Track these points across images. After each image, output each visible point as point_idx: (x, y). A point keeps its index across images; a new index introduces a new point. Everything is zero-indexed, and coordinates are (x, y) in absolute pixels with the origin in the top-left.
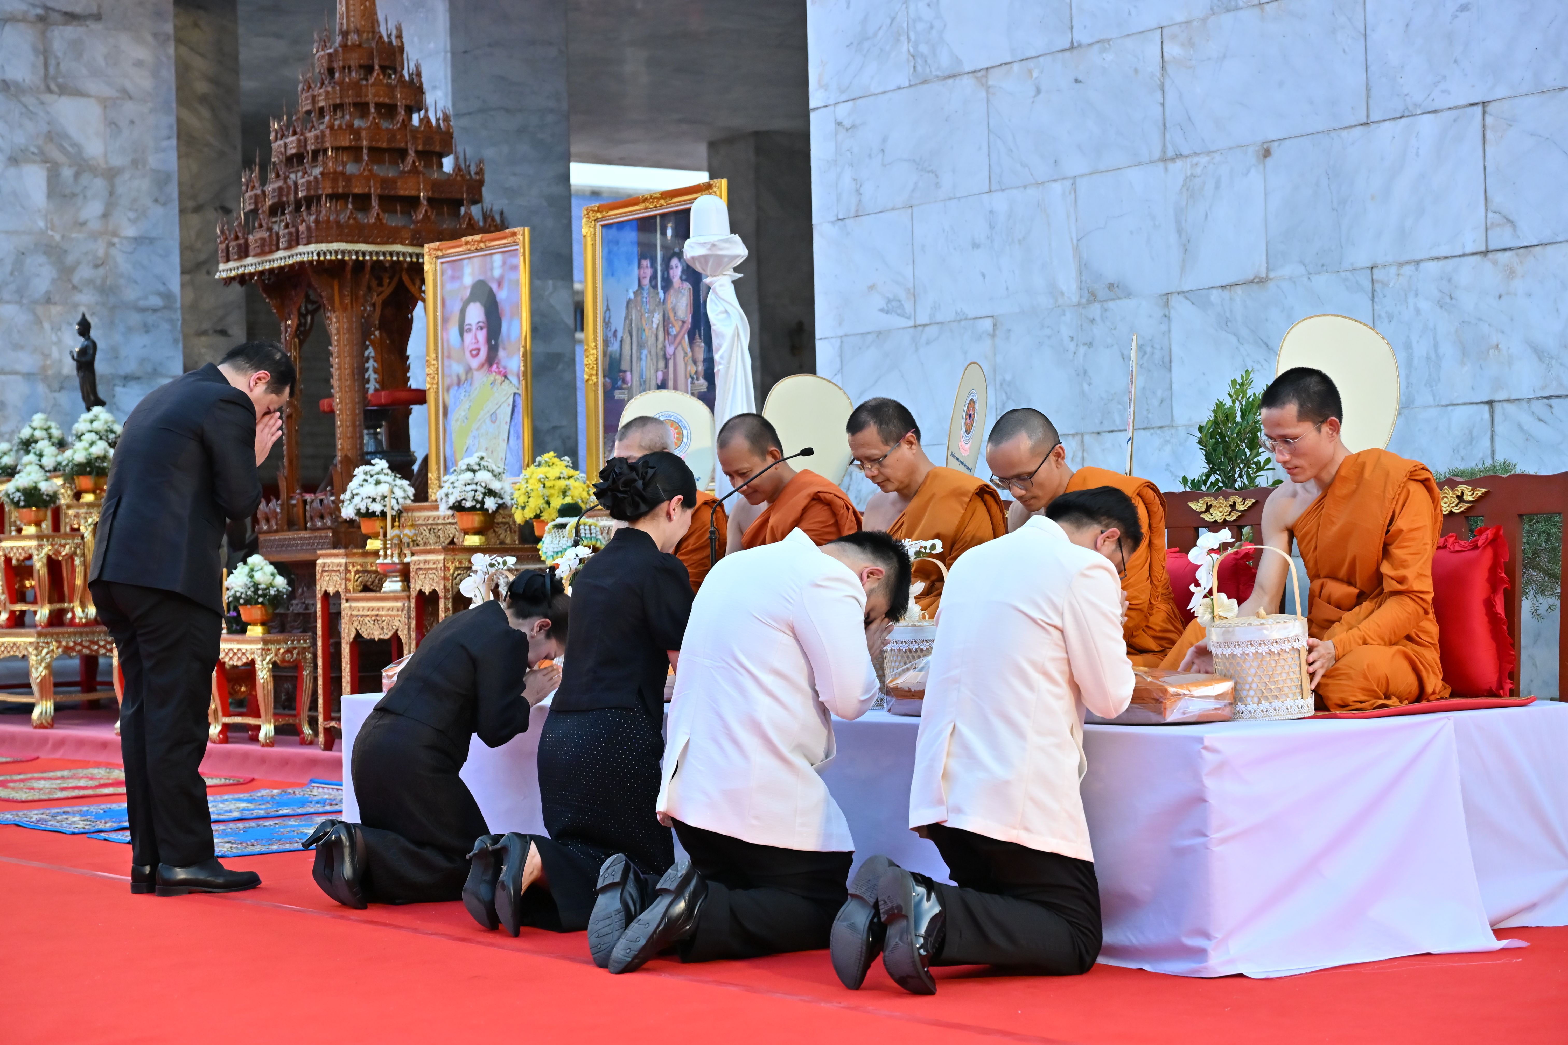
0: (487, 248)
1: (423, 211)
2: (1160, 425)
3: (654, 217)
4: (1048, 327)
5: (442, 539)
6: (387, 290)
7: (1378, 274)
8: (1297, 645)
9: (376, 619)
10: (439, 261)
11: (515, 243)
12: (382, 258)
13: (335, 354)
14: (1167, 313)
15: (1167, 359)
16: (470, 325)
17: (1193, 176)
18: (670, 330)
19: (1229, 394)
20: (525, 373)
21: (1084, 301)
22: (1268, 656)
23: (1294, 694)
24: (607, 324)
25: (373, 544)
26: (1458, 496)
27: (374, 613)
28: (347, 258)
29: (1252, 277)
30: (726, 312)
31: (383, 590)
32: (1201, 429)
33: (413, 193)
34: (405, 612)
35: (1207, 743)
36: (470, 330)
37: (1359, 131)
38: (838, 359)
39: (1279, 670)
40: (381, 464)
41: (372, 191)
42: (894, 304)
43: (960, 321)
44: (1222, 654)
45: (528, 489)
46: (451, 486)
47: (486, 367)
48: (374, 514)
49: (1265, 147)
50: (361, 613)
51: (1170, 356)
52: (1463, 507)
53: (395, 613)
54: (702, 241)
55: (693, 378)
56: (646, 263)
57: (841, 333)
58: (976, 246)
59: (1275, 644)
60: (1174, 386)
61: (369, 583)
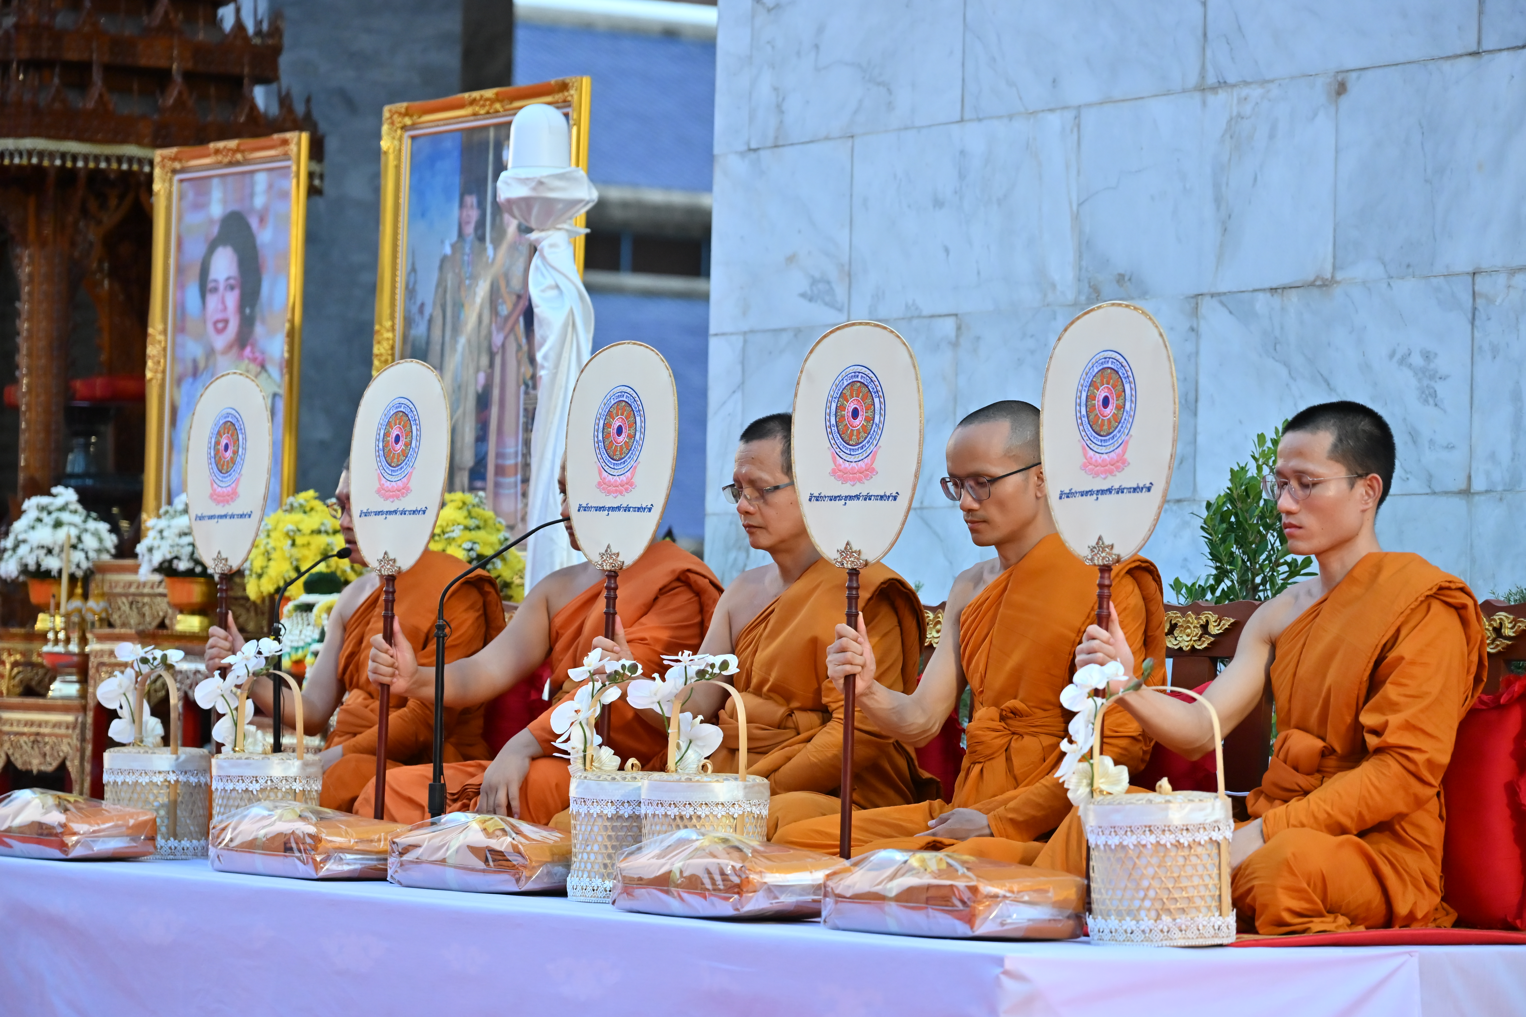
0: (246, 162)
1: (175, 93)
2: (1178, 497)
3: (486, 128)
4: (1032, 336)
5: (148, 619)
6: (110, 219)
7: (1483, 284)
8: (1216, 836)
9: (37, 739)
10: (177, 177)
11: (286, 156)
12: (103, 165)
13: (24, 316)
14: (1195, 326)
15: (1191, 396)
16: (216, 281)
17: (1240, 116)
18: (500, 308)
19: (1253, 457)
20: (290, 363)
21: (1083, 298)
22: (1174, 849)
23: (1209, 908)
24: (411, 292)
25: (43, 622)
26: (1495, 629)
27: (34, 729)
28: (46, 163)
29: (1311, 278)
30: (557, 287)
31: (50, 693)
32: (1209, 505)
33: (162, 63)
34: (78, 731)
35: (1008, 965)
36: (215, 290)
37: (1465, 64)
38: (739, 368)
39: (1189, 870)
40: (66, 495)
41: (95, 57)
42: (821, 286)
43: (912, 318)
44: (1106, 845)
45: (269, 547)
46: (158, 536)
47: (235, 350)
48: (48, 573)
49: (1339, 78)
50: (15, 729)
51: (1197, 391)
52: (1502, 643)
53: (63, 731)
54: (523, 176)
55: (527, 386)
56: (471, 200)
57: (746, 328)
58: (938, 204)
59: (1185, 833)
60: (1200, 439)
61: (34, 683)
